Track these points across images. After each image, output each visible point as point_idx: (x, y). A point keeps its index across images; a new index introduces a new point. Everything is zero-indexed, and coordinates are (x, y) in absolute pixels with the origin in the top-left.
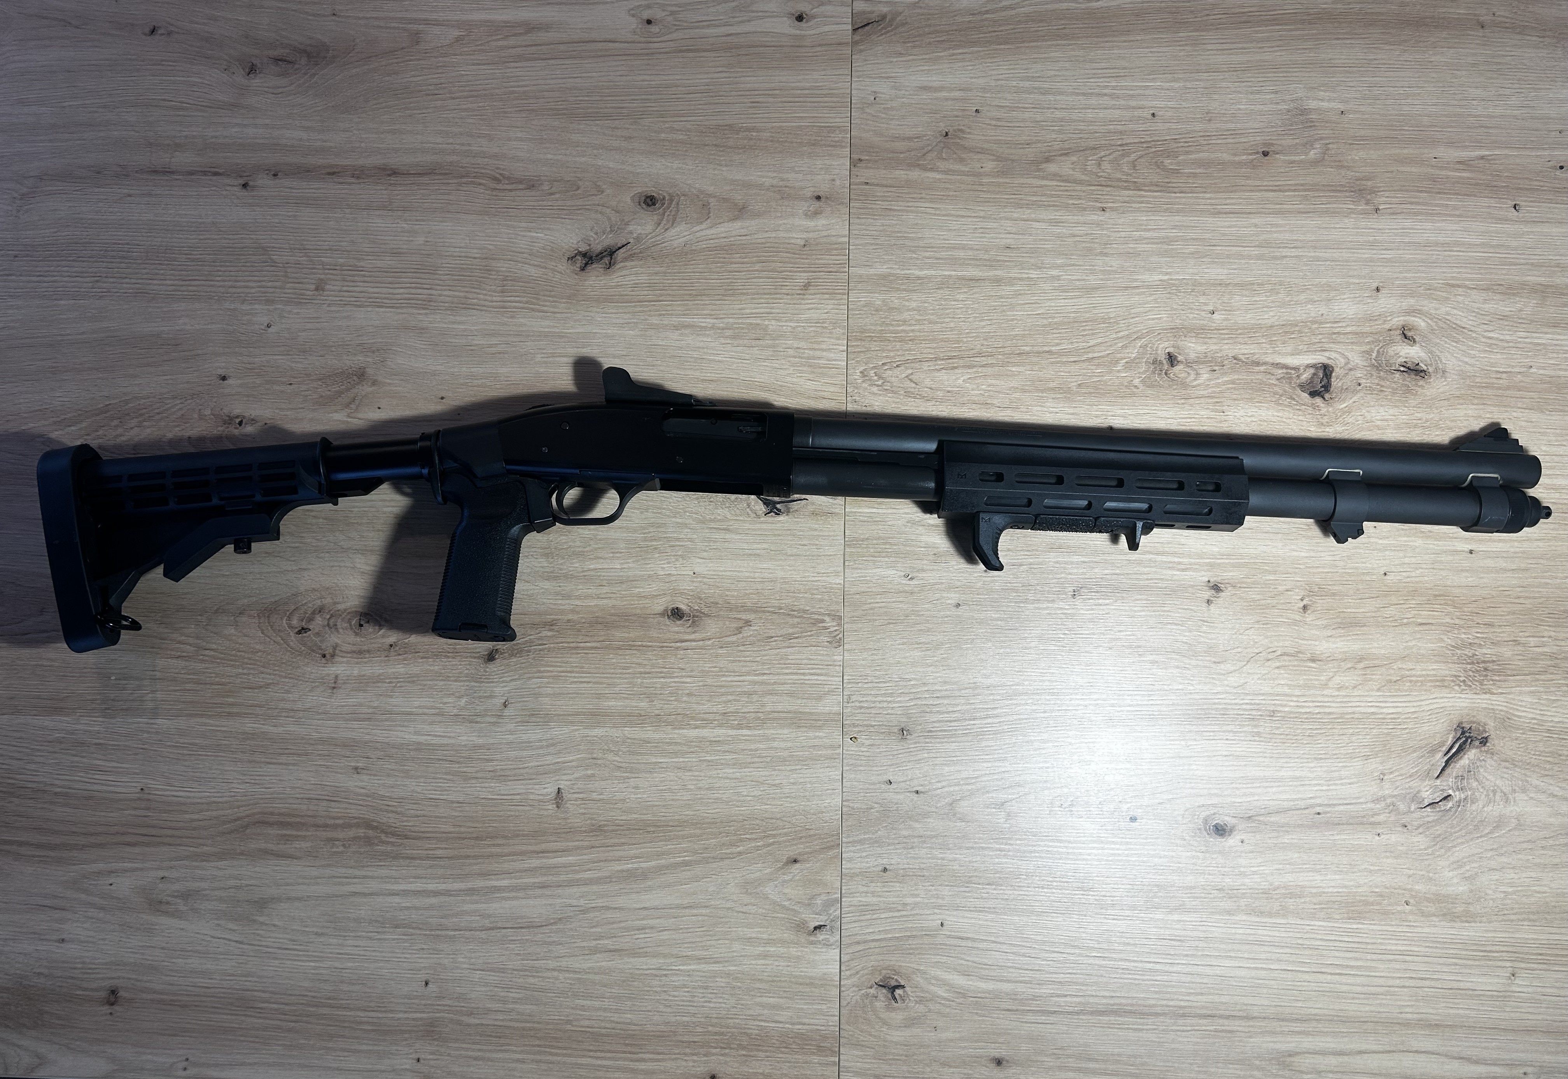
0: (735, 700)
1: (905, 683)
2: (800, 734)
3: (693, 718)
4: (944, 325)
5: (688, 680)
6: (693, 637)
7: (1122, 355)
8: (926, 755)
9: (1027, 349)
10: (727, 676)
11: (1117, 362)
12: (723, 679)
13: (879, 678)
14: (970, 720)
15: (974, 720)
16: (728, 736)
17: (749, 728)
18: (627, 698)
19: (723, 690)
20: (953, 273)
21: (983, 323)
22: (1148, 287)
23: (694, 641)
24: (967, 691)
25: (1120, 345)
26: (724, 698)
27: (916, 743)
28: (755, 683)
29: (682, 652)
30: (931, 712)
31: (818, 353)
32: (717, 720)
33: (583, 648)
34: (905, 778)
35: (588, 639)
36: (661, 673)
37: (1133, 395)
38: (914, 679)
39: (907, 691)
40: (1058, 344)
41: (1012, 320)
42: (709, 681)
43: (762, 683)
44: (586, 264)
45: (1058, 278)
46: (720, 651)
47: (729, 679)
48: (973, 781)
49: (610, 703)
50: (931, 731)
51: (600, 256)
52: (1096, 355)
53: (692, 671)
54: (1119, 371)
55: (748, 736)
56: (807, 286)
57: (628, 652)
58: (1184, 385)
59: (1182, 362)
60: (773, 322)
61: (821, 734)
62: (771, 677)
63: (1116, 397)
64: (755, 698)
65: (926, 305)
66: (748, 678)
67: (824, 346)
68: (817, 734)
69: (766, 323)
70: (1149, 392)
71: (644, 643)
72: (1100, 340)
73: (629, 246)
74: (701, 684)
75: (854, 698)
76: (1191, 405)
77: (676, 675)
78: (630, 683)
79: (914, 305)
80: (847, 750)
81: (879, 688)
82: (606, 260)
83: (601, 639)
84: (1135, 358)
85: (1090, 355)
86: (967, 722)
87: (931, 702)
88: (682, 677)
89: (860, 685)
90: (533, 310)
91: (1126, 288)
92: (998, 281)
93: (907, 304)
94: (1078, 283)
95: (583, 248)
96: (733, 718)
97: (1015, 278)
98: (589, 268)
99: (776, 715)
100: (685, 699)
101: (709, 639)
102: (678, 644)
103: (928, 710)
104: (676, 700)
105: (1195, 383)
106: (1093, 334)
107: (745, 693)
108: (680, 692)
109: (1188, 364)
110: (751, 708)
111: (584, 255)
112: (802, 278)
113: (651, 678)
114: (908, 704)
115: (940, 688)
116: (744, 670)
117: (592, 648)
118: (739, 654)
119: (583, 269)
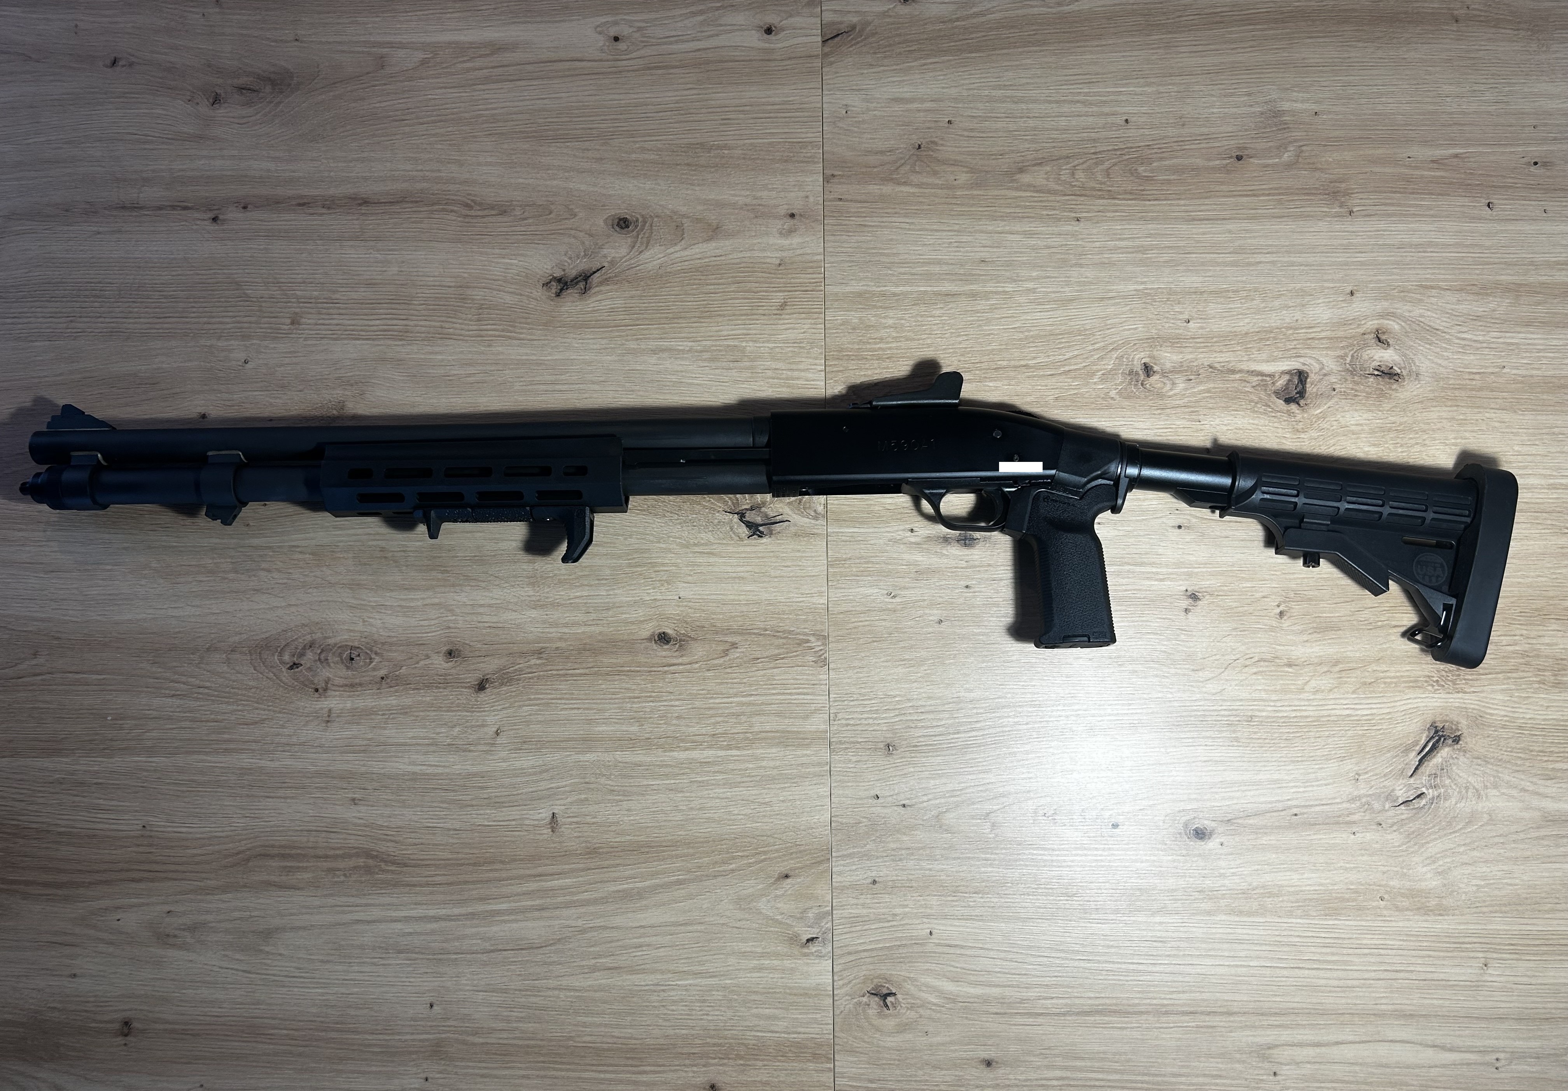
0: (723, 722)
1: (889, 700)
2: (788, 753)
3: (683, 741)
4: (921, 342)
5: (677, 703)
6: (680, 660)
7: (1099, 367)
8: (912, 770)
9: (1005, 363)
10: (715, 698)
11: (1093, 374)
12: (711, 701)
13: (865, 695)
14: (955, 734)
15: (958, 733)
16: (718, 757)
17: (738, 748)
18: (617, 723)
19: (711, 712)
20: (929, 289)
21: (960, 339)
22: (1125, 297)
23: (681, 664)
24: (951, 705)
25: (1096, 357)
26: (713, 720)
27: (902, 758)
28: (743, 704)
29: (670, 676)
30: (916, 727)
31: (796, 374)
32: (707, 742)
33: (572, 675)
34: (892, 793)
35: (577, 666)
36: (650, 697)
37: (1109, 407)
38: (899, 695)
39: (891, 707)
40: (1034, 358)
41: (989, 335)
42: (698, 704)
43: (749, 704)
44: (561, 290)
45: (1033, 291)
46: (708, 674)
47: (717, 701)
48: (959, 793)
49: (601, 729)
50: (916, 746)
51: (575, 281)
52: (1072, 367)
53: (680, 695)
54: (1095, 383)
55: (738, 756)
56: (783, 306)
57: (617, 677)
58: (1161, 396)
59: (1158, 373)
60: (751, 344)
61: (808, 752)
62: (758, 698)
63: (1093, 409)
64: (743, 718)
65: (903, 322)
66: (736, 699)
67: (801, 367)
68: (805, 752)
69: (744, 344)
70: (1126, 403)
71: (632, 669)
72: (1076, 353)
73: (603, 270)
74: (690, 706)
75: (840, 716)
76: (1168, 415)
77: (665, 698)
78: (620, 708)
79: (890, 322)
80: (835, 767)
81: (865, 706)
82: (582, 285)
83: (590, 665)
84: (1111, 370)
85: (1067, 368)
86: (952, 736)
87: (916, 718)
88: (671, 700)
89: (846, 703)
90: (510, 338)
91: (1102, 299)
92: (974, 295)
93: (883, 321)
94: (1053, 295)
95: (558, 274)
96: (722, 739)
97: (992, 292)
98: (564, 293)
99: (764, 735)
100: (674, 722)
101: (697, 663)
102: (666, 669)
103: (913, 725)
104: (665, 724)
105: (1171, 393)
106: (1069, 347)
107: (733, 714)
108: (670, 715)
109: (1164, 374)
110: (739, 729)
111: (559, 280)
112: (778, 298)
113: (640, 702)
114: (893, 720)
115: (924, 704)
116: (731, 691)
117: (581, 675)
118: (726, 676)
119: (558, 295)
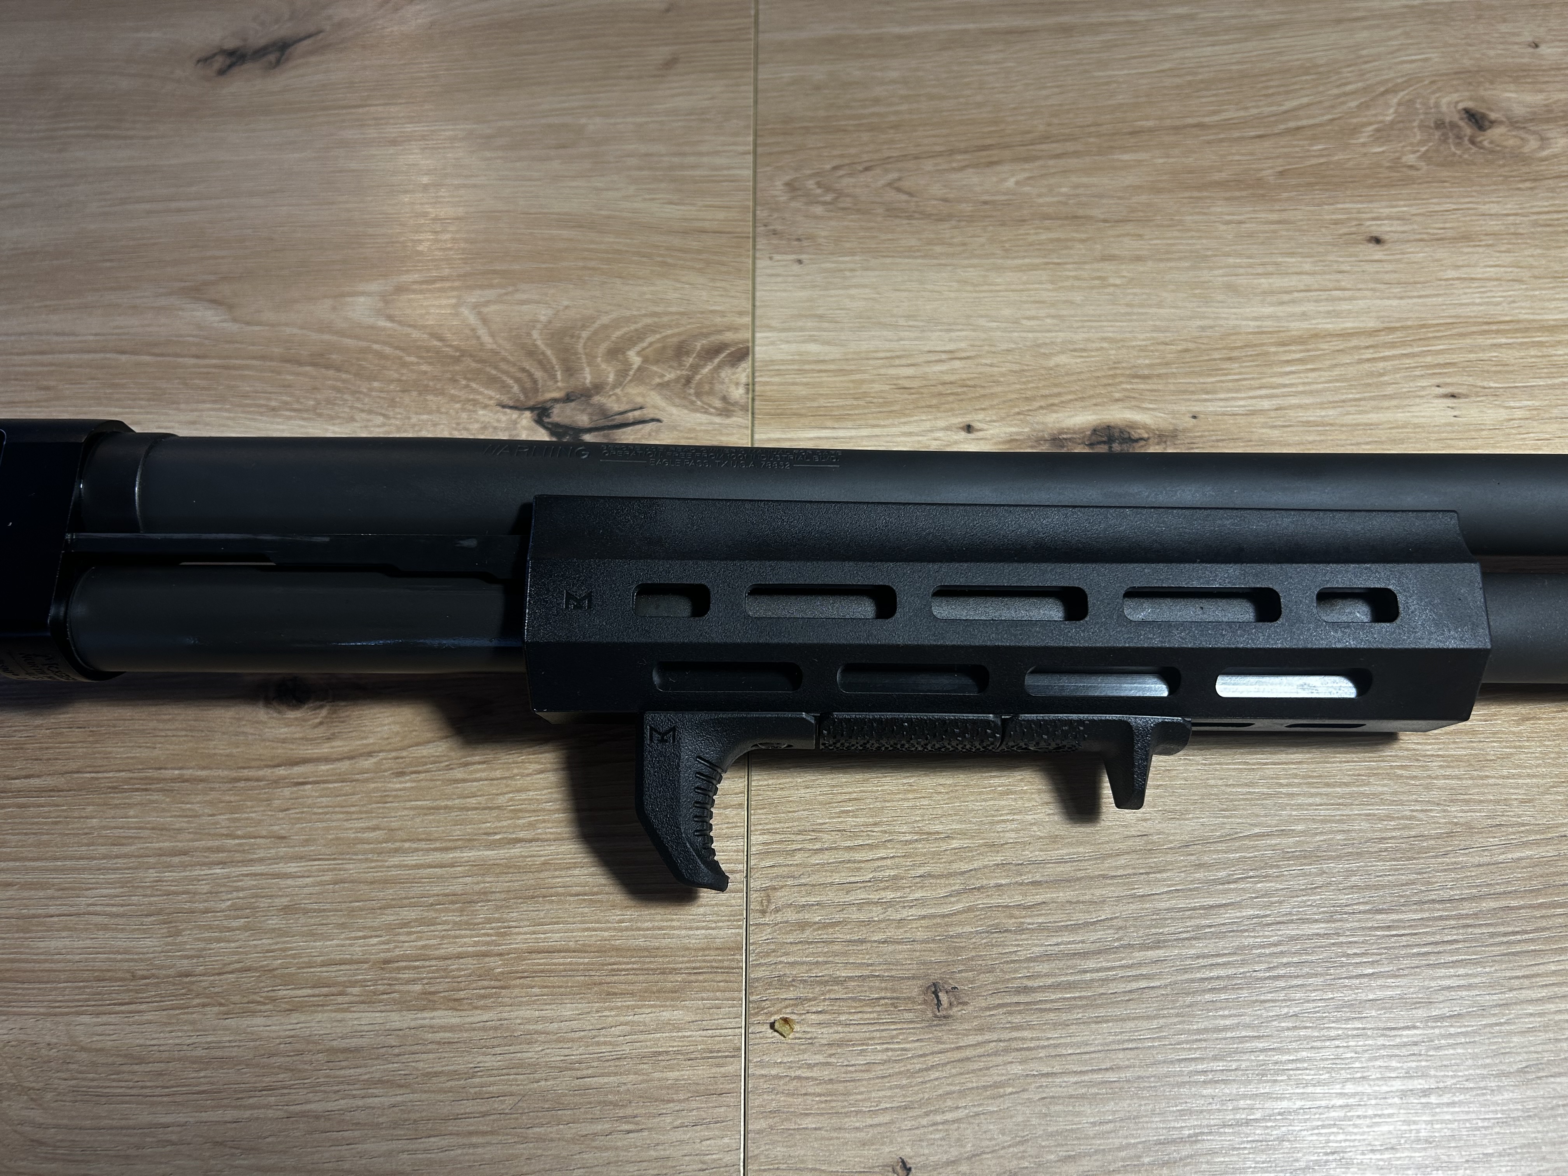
0: (422, 922)
1: (933, 847)
2: (611, 1017)
3: (288, 981)
4: (961, 100)
5: (293, 868)
6: (325, 749)
7: (1365, 120)
8: (1017, 1069)
9: (1150, 123)
10: (405, 852)
11: (1355, 130)
12: (395, 860)
13: (855, 836)
14: (1144, 947)
15: (1158, 945)
16: (389, 1032)
17: (454, 1004)
18: (105, 928)
19: (390, 892)
20: (971, 26)
21: (1044, 92)
22: (1385, 17)
23: (327, 760)
24: (1122, 861)
25: (1353, 104)
26: (389, 917)
27: (980, 1030)
28: (484, 868)
29: (287, 792)
30: (1021, 930)
32: (362, 983)
33: (19, 793)
34: (954, 1152)
35: (37, 767)
36: (219, 850)
37: (1407, 181)
38: (963, 833)
39: (937, 869)
40: (1214, 113)
41: (1107, 83)
42: (353, 869)
43: (509, 867)
44: (230, 66)
45: (1191, 17)
46: (396, 784)
47: (411, 860)
49: (53, 944)
50: (1026, 990)
51: (260, 53)
52: (1304, 122)
53: (306, 842)
54: (1364, 145)
55: (451, 1028)
56: (670, 63)
57: (137, 797)
58: (1518, 157)
59: (1501, 123)
61: (678, 1014)
62: (534, 848)
63: (1372, 187)
64: (482, 911)
65: (920, 74)
66: (467, 855)
68: (666, 1015)
70: (1445, 173)
71: (187, 773)
72: (1305, 100)
73: (321, 36)
74: (327, 877)
75: (781, 897)
76: (1552, 190)
77: (261, 854)
78: (123, 884)
79: (894, 75)
80: (761, 1064)
81: (856, 866)
82: (272, 57)
83: (73, 765)
84: (1393, 122)
85: (1292, 124)
86: (1139, 955)
87: (1018, 899)
88: (278, 859)
89: (798, 858)
91: (1339, 21)
92: (1067, 30)
93: (879, 74)
94: (1234, 21)
95: (231, 44)
96: (406, 976)
97: (1102, 24)
98: (235, 70)
99: (540, 960)
100: (274, 922)
101: (370, 754)
102: (282, 771)
103: (1011, 923)
104: (245, 928)
105: (1545, 153)
106: (1287, 92)
107: (453, 898)
108: (264, 903)
109: (1514, 123)
110: (468, 942)
111: (231, 53)
112: (664, 52)
113: (184, 866)
114: (946, 910)
115: (1040, 856)
116: (457, 832)
117: (41, 791)
118: (449, 789)
119: (222, 72)
